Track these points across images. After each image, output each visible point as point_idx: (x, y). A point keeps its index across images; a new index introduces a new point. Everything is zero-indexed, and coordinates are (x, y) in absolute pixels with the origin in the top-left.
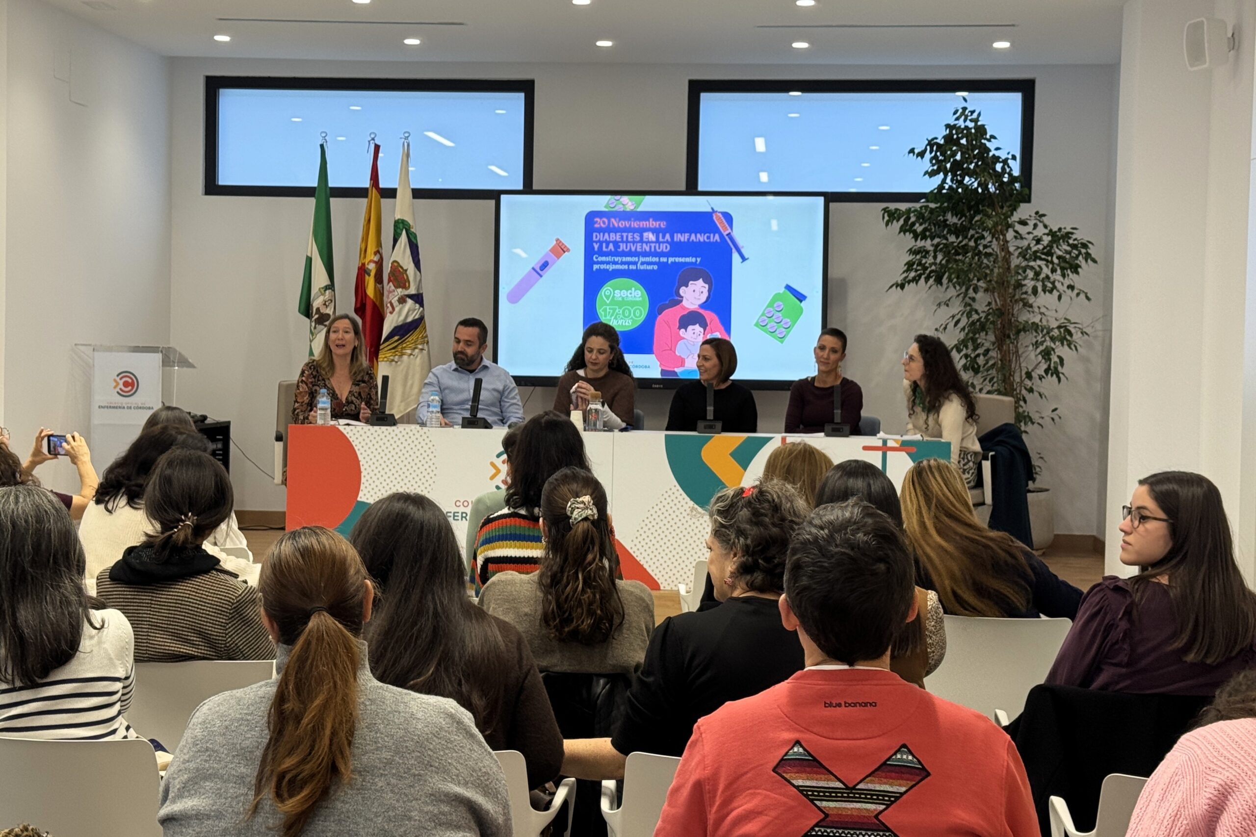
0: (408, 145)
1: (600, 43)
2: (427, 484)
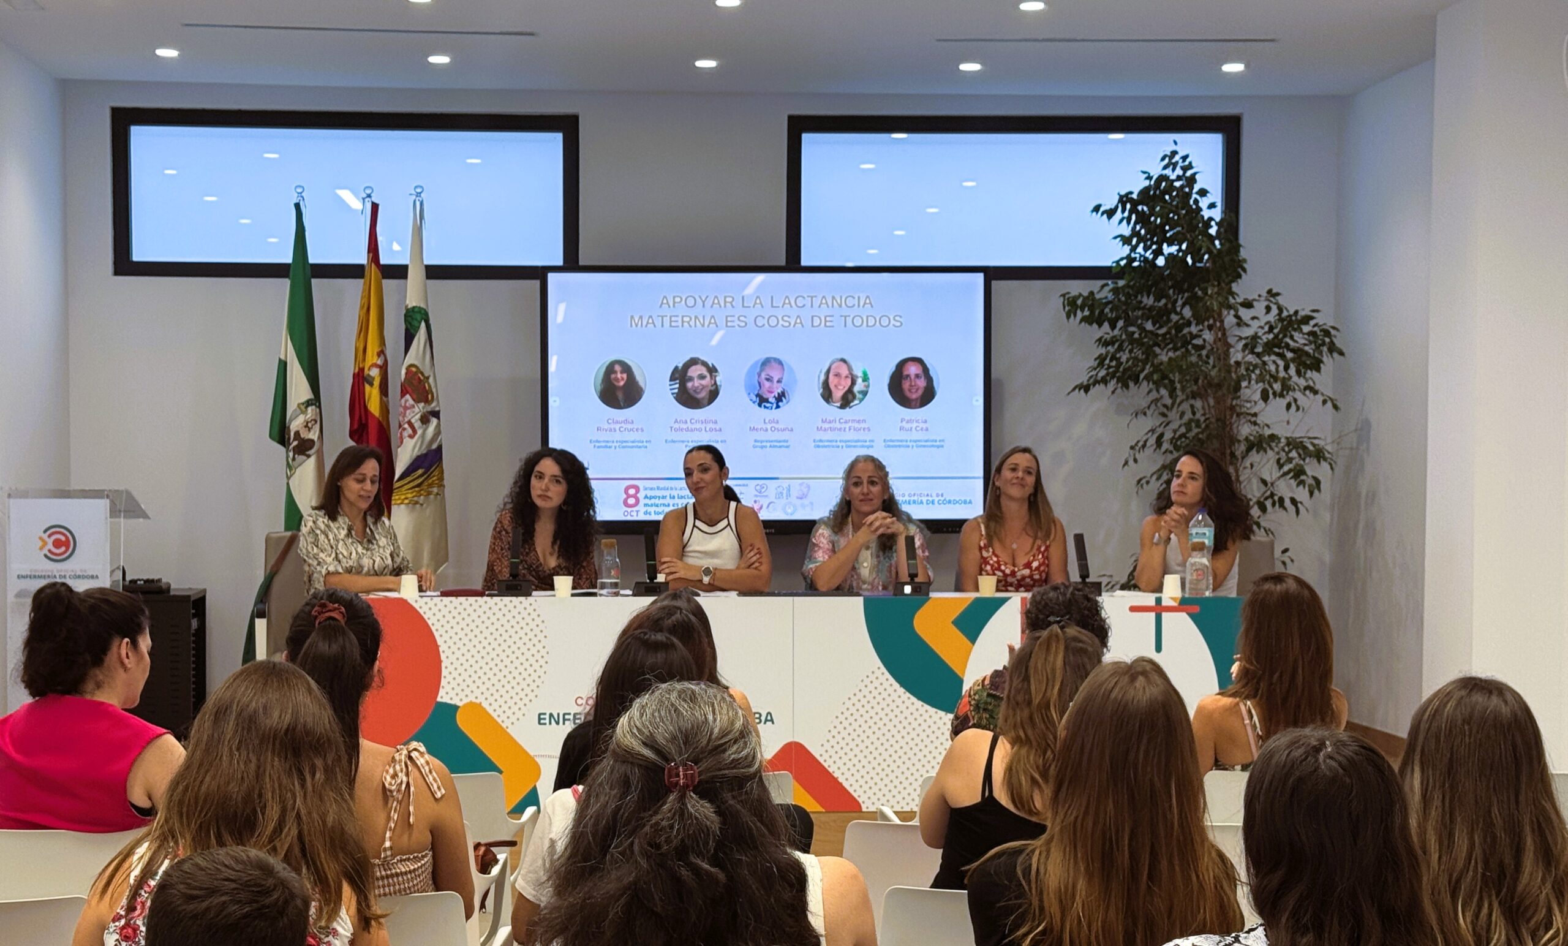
0: (422, 204)
1: (701, 64)
2: (535, 676)
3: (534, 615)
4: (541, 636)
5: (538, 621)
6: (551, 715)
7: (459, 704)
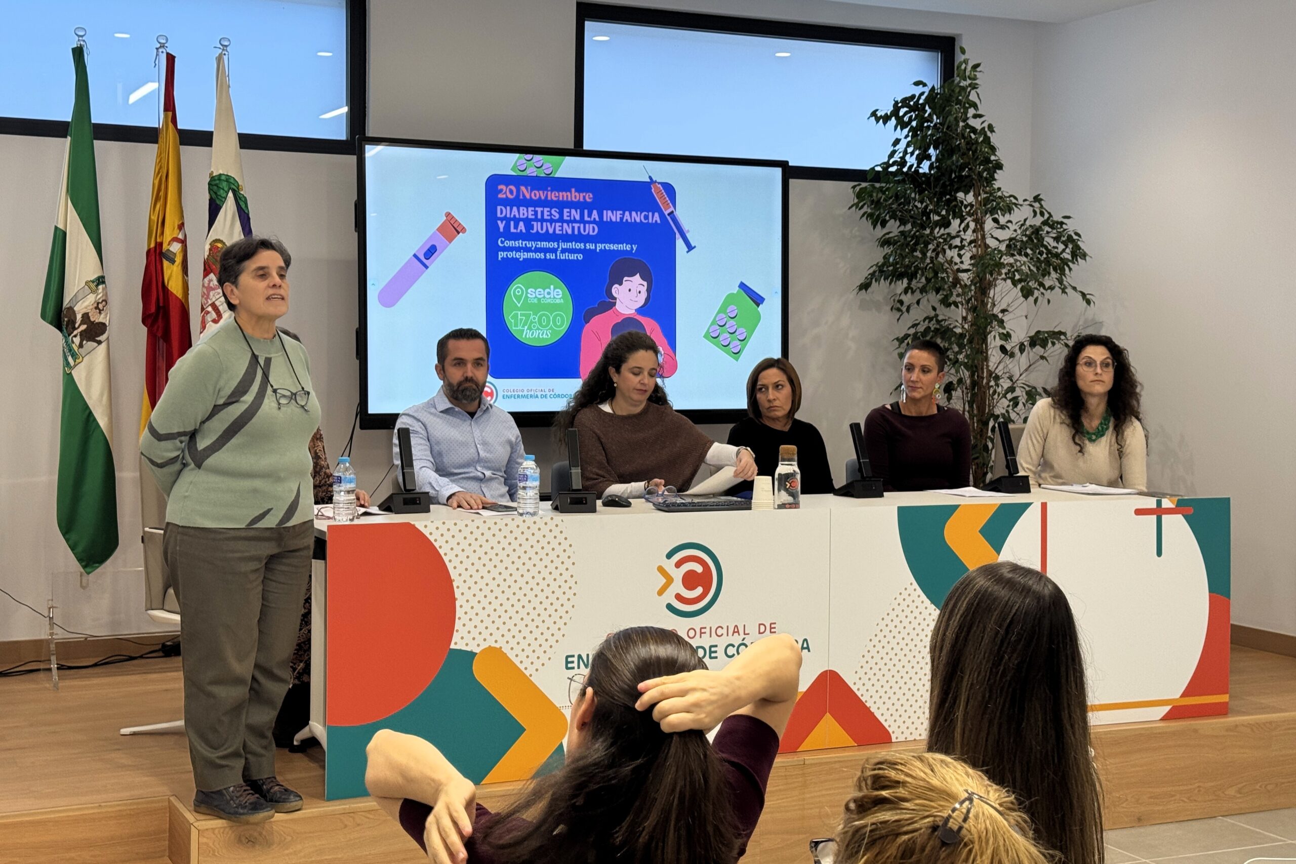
2: (562, 611)
3: (561, 538)
4: (568, 563)
5: (565, 545)
6: (580, 657)
7: (477, 650)
